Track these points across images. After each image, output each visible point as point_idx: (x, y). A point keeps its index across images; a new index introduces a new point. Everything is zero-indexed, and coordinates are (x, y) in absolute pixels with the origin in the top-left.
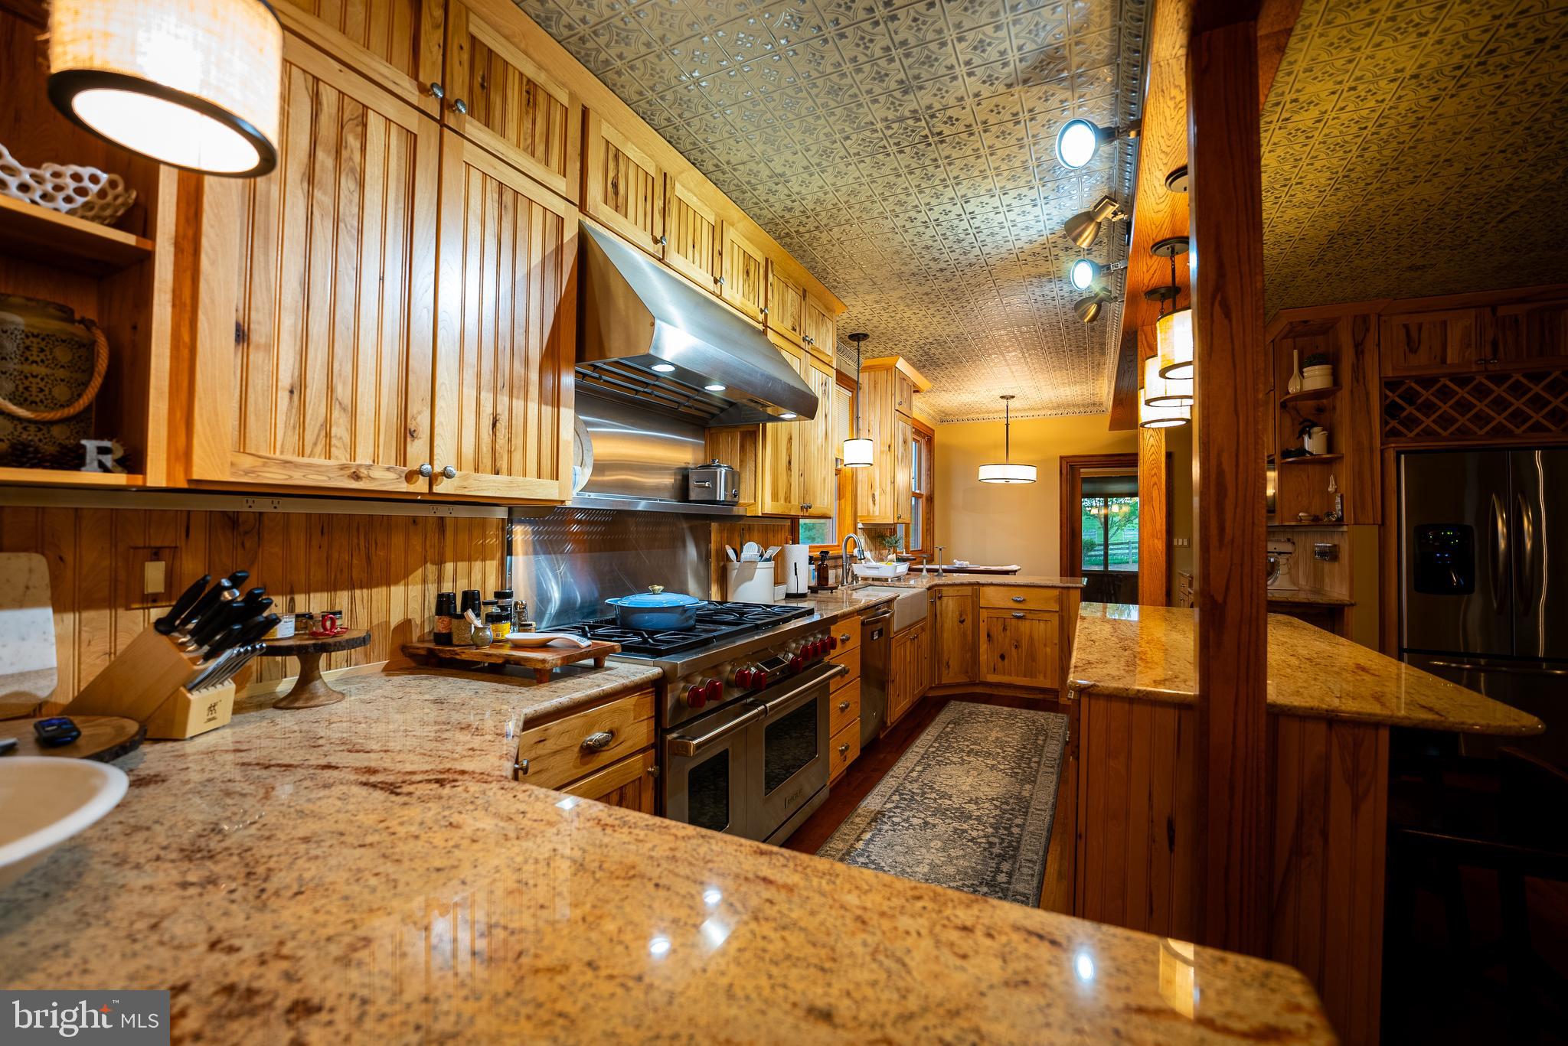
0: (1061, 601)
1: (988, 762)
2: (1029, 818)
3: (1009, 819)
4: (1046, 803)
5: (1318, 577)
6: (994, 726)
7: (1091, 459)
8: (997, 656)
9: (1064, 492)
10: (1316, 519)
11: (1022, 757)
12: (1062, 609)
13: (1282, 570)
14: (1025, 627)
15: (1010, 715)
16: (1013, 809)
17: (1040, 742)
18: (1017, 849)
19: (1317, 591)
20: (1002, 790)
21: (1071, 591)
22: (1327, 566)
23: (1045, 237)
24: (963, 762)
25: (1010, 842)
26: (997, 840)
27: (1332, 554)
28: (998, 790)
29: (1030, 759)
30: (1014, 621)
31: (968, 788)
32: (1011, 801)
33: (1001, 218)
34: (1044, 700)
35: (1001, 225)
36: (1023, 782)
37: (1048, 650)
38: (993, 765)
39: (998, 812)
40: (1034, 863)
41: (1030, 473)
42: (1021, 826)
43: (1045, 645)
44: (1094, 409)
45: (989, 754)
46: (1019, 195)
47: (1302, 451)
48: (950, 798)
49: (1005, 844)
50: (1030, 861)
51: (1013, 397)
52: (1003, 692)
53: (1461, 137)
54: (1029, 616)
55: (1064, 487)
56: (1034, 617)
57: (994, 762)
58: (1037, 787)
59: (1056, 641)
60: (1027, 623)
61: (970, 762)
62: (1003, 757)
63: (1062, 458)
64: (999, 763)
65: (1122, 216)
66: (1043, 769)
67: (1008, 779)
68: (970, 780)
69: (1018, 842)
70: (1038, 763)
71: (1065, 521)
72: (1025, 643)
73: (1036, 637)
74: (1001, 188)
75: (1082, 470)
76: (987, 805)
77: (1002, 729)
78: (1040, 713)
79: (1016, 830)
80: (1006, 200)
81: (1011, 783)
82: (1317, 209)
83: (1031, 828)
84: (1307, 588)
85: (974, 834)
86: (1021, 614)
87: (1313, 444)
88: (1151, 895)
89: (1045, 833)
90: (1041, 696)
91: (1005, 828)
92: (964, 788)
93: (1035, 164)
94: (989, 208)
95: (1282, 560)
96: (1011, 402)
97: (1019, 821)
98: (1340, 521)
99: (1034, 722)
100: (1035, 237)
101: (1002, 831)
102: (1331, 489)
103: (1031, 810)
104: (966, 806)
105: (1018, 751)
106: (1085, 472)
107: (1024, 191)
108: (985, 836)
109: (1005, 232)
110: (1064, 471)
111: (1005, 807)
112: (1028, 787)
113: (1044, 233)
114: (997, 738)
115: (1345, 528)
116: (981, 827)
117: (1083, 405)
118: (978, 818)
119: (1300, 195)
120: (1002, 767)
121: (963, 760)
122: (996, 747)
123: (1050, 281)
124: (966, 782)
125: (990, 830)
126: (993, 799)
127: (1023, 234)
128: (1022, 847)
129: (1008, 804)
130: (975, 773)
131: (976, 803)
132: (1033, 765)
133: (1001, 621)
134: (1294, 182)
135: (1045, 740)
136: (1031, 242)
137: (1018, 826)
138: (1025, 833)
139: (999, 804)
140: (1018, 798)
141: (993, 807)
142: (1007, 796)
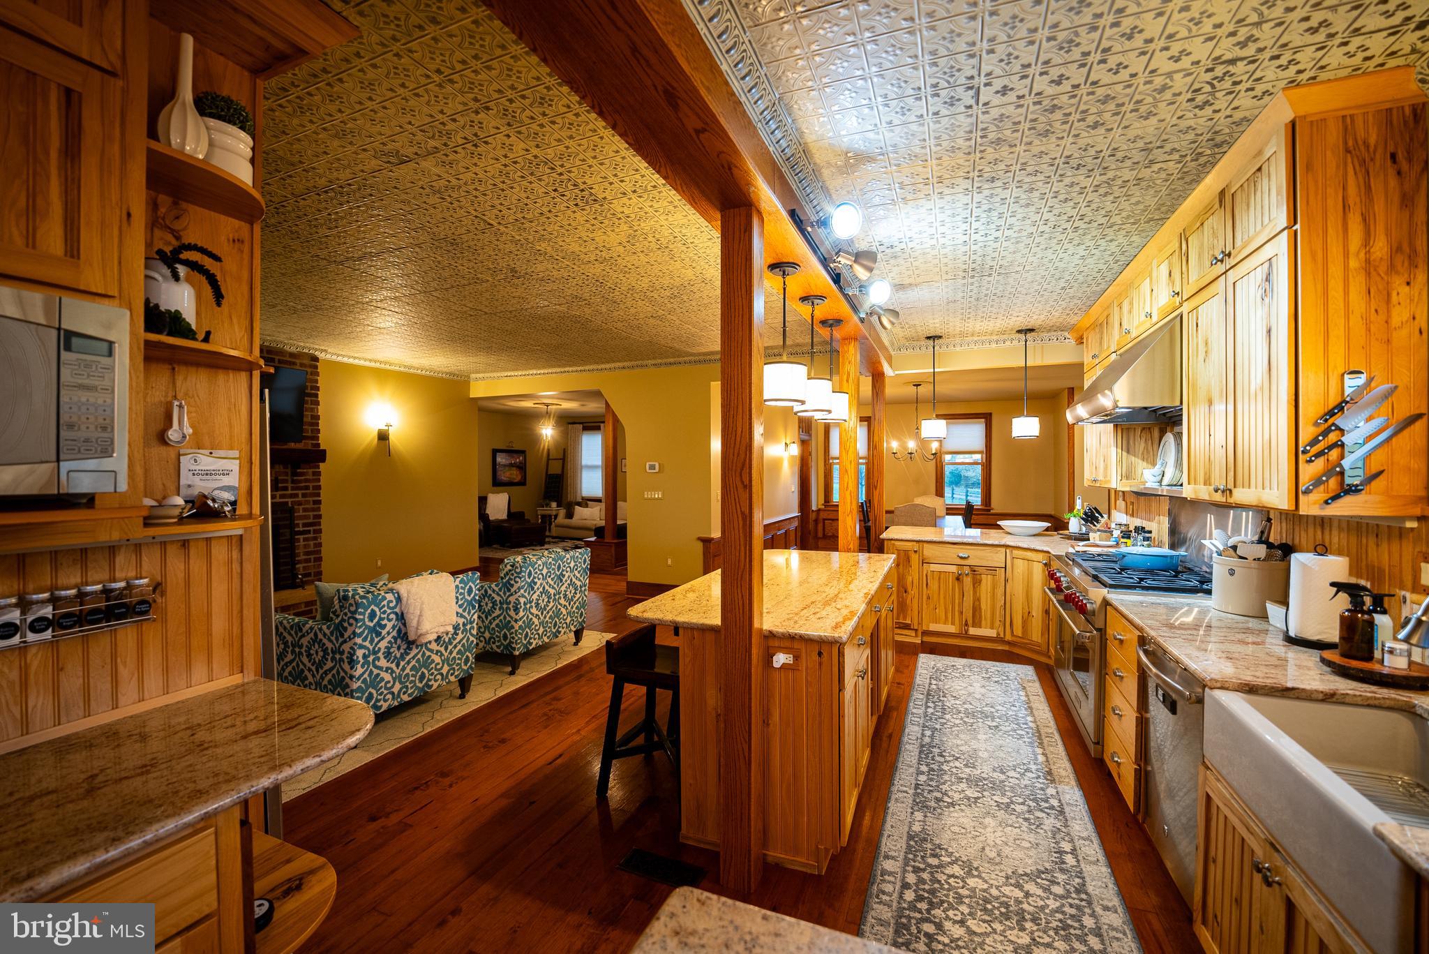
2: (914, 782)
3: (932, 780)
4: (897, 803)
16: (930, 793)
18: (921, 754)
20: (944, 818)
25: (927, 758)
26: (938, 759)
28: (951, 820)
32: (933, 804)
39: (944, 787)
42: (920, 773)
49: (930, 756)
50: (910, 745)
58: (906, 828)
69: (920, 757)
76: (957, 796)
79: (924, 768)
81: (936, 833)
83: (911, 772)
85: (957, 764)
91: (934, 772)
97: (923, 778)
101: (935, 768)
103: (912, 793)
104: (975, 795)
108: (948, 762)
111: (939, 795)
112: (917, 828)
116: (954, 772)
118: (960, 780)
125: (946, 769)
126: (952, 805)
128: (917, 756)
129: (936, 800)
131: (967, 800)
137: (923, 773)
138: (916, 765)
139: (946, 799)
140: (927, 807)
141: (950, 793)
142: (939, 811)
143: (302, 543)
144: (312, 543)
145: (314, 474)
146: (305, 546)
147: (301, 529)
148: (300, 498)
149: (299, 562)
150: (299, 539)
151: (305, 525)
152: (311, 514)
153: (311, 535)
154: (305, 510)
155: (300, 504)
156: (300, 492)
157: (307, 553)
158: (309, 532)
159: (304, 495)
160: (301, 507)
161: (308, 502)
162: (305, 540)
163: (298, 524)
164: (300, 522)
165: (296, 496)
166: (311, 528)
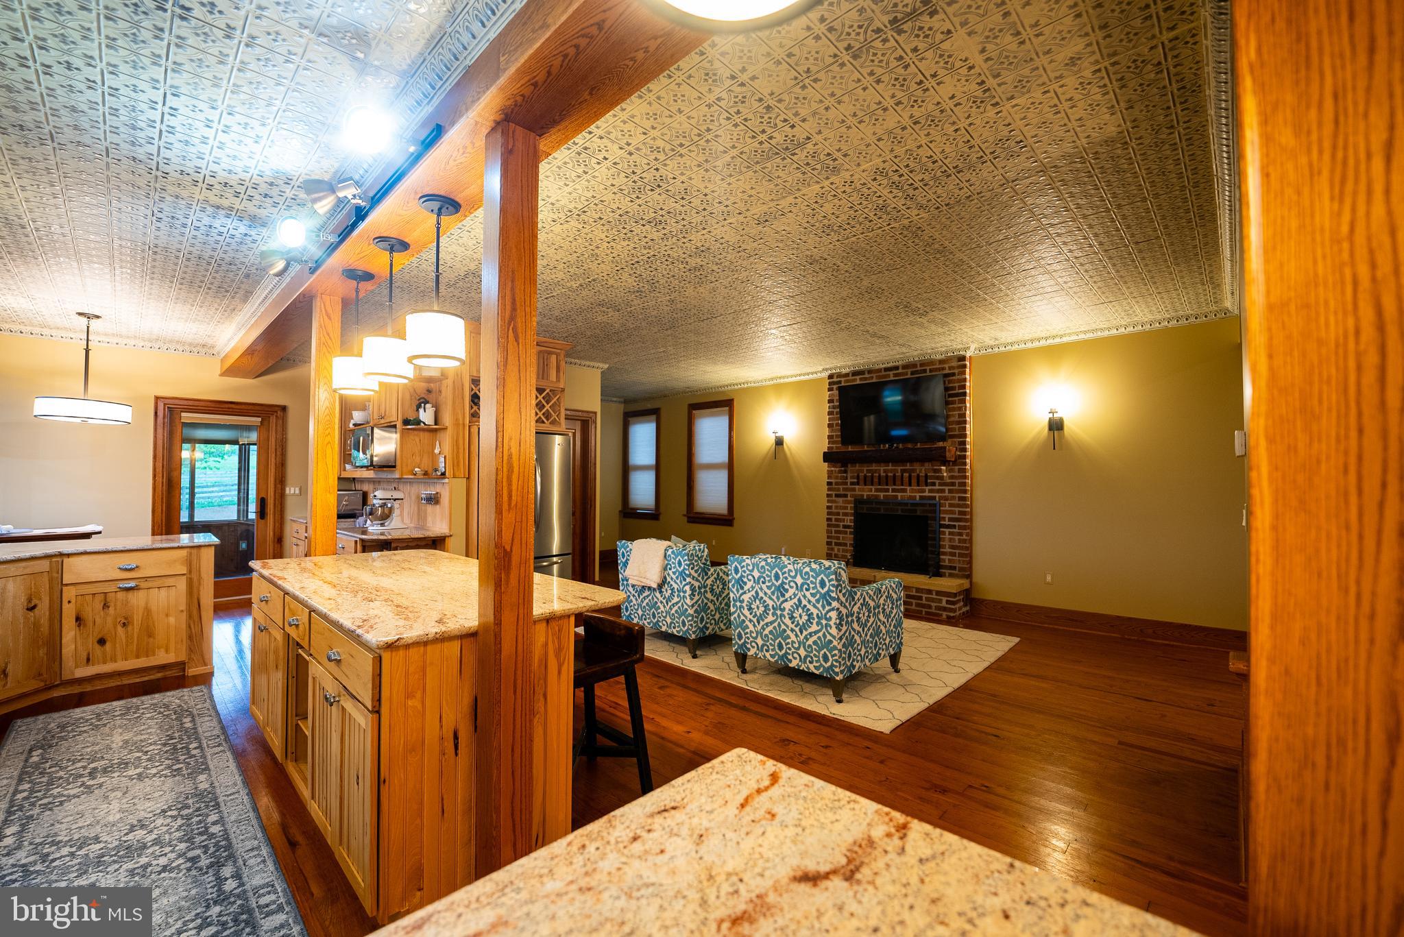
0: (189, 563)
1: (130, 773)
2: (223, 808)
3: (200, 822)
4: (235, 784)
5: (421, 517)
6: (112, 730)
7: (196, 403)
8: (92, 641)
9: (160, 436)
10: (426, 474)
11: (175, 749)
12: (190, 572)
13: (396, 513)
14: (138, 599)
15: (128, 709)
16: (198, 809)
17: (188, 725)
18: (229, 846)
19: (423, 528)
20: (170, 797)
21: (203, 550)
22: (430, 508)
23: (249, 175)
24: (89, 790)
25: (216, 844)
26: (198, 852)
27: (433, 500)
28: (164, 799)
29: (187, 748)
30: (121, 595)
31: (118, 816)
32: (190, 802)
33: (210, 133)
34: (165, 678)
35: (204, 140)
36: (192, 775)
37: (172, 620)
38: (140, 775)
39: (180, 822)
40: (258, 848)
41: (125, 414)
42: (219, 822)
43: (167, 615)
44: (203, 351)
45: (125, 764)
46: (246, 124)
47: (418, 422)
48: (97, 839)
49: (212, 850)
50: (252, 850)
51: (98, 317)
52: (99, 686)
53: (554, 247)
54: (143, 585)
55: (160, 431)
56: (150, 584)
57: (139, 770)
58: (213, 773)
59: (183, 607)
60: (141, 594)
61: (101, 785)
62: (149, 760)
63: (157, 398)
64: (146, 768)
65: (360, 201)
66: (208, 752)
67: (170, 781)
68: (115, 805)
69: (227, 839)
70: (200, 747)
71: (159, 469)
72: (137, 619)
73: (154, 608)
74: (229, 106)
75: (183, 414)
76: (159, 822)
77: (125, 728)
78: (169, 694)
79: (215, 829)
80: (227, 119)
81: (179, 783)
82: (470, 252)
83: (233, 818)
84: (412, 525)
85: (162, 861)
86: (132, 584)
87: (426, 416)
88: (442, 799)
89: (251, 814)
90: (159, 675)
91: (201, 834)
92: (111, 819)
93: (284, 107)
94: (201, 116)
95: (396, 505)
96: (94, 322)
97: (213, 817)
98: (443, 474)
99: (167, 706)
100: (239, 170)
101: (198, 839)
102: (437, 451)
103: (221, 799)
104: (130, 837)
105: (165, 745)
106: (187, 417)
107: (255, 124)
108: (179, 856)
109: (205, 149)
110: (160, 414)
111: (185, 812)
112: (202, 777)
113: (251, 171)
114: (126, 742)
115: (446, 480)
116: (167, 849)
117: (190, 344)
118: (157, 842)
119: (465, 239)
120: (154, 771)
121: (88, 787)
122: (131, 752)
123: (228, 216)
124: (112, 810)
125: (183, 846)
126: (164, 811)
127: (225, 159)
128: (234, 841)
129: (188, 807)
130: (119, 794)
131: (143, 827)
132: (194, 752)
133: (100, 598)
134: (466, 229)
135: (193, 721)
136: (230, 172)
137: (214, 823)
138: (229, 826)
139: (175, 813)
140: (196, 795)
141: (169, 820)
142: (180, 799)
143: (947, 536)
144: (957, 538)
145: (960, 471)
146: (950, 540)
147: (947, 523)
148: (947, 494)
149: (945, 554)
150: (944, 533)
151: (950, 520)
152: (957, 509)
153: (957, 530)
154: (951, 505)
155: (946, 499)
156: (947, 488)
157: (952, 547)
158: (954, 527)
159: (950, 491)
160: (947, 502)
161: (953, 498)
162: (950, 533)
163: (944, 518)
164: (947, 516)
165: (943, 491)
166: (957, 524)
